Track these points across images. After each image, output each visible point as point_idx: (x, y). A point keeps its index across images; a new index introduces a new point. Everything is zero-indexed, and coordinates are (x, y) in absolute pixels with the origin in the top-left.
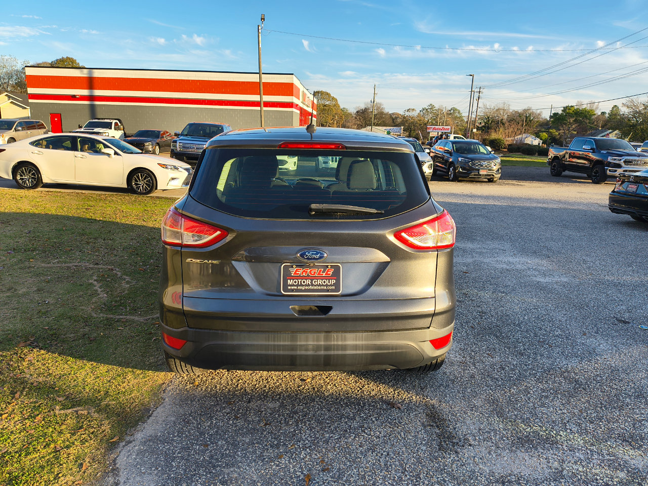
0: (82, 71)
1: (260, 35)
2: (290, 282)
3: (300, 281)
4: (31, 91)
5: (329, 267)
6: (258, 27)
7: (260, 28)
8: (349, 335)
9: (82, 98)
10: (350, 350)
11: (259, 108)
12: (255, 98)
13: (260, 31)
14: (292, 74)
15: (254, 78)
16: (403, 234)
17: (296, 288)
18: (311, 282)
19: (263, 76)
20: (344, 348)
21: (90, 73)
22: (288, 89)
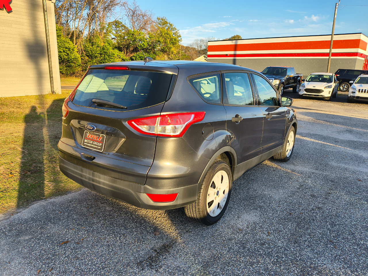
0: (232, 42)
1: (336, 9)
2: (86, 141)
3: (89, 141)
4: (209, 53)
5: (101, 136)
6: (336, 5)
7: (337, 5)
8: (102, 176)
9: (231, 56)
10: (102, 185)
11: (328, 57)
12: (327, 51)
13: (337, 7)
14: (361, 33)
15: (328, 38)
16: (133, 122)
17: (87, 144)
18: (93, 143)
19: (334, 36)
20: (99, 182)
21: (236, 42)
22: (356, 43)
